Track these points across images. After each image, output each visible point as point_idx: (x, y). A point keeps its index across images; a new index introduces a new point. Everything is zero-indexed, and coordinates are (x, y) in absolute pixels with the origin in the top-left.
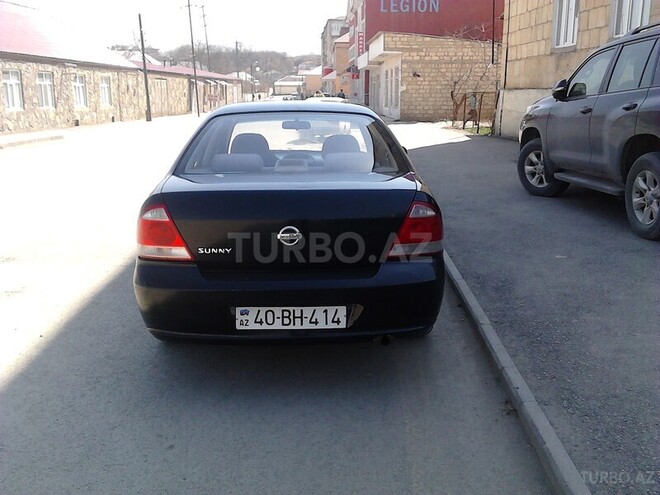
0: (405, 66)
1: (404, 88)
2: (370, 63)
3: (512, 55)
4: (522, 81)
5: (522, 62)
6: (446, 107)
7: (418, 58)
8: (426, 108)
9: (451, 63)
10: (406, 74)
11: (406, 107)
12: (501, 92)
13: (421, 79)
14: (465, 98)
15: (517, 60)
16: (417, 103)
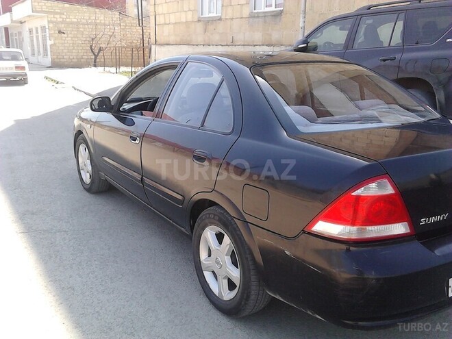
0: (51, 25)
1: (52, 42)
2: (13, 21)
3: (160, 20)
4: (172, 39)
5: (171, 26)
6: (86, 57)
7: (61, 20)
8: (71, 57)
9: (88, 24)
10: (53, 32)
11: (55, 57)
12: (153, 47)
13: (65, 35)
14: (100, 50)
15: (165, 24)
16: (64, 54)
